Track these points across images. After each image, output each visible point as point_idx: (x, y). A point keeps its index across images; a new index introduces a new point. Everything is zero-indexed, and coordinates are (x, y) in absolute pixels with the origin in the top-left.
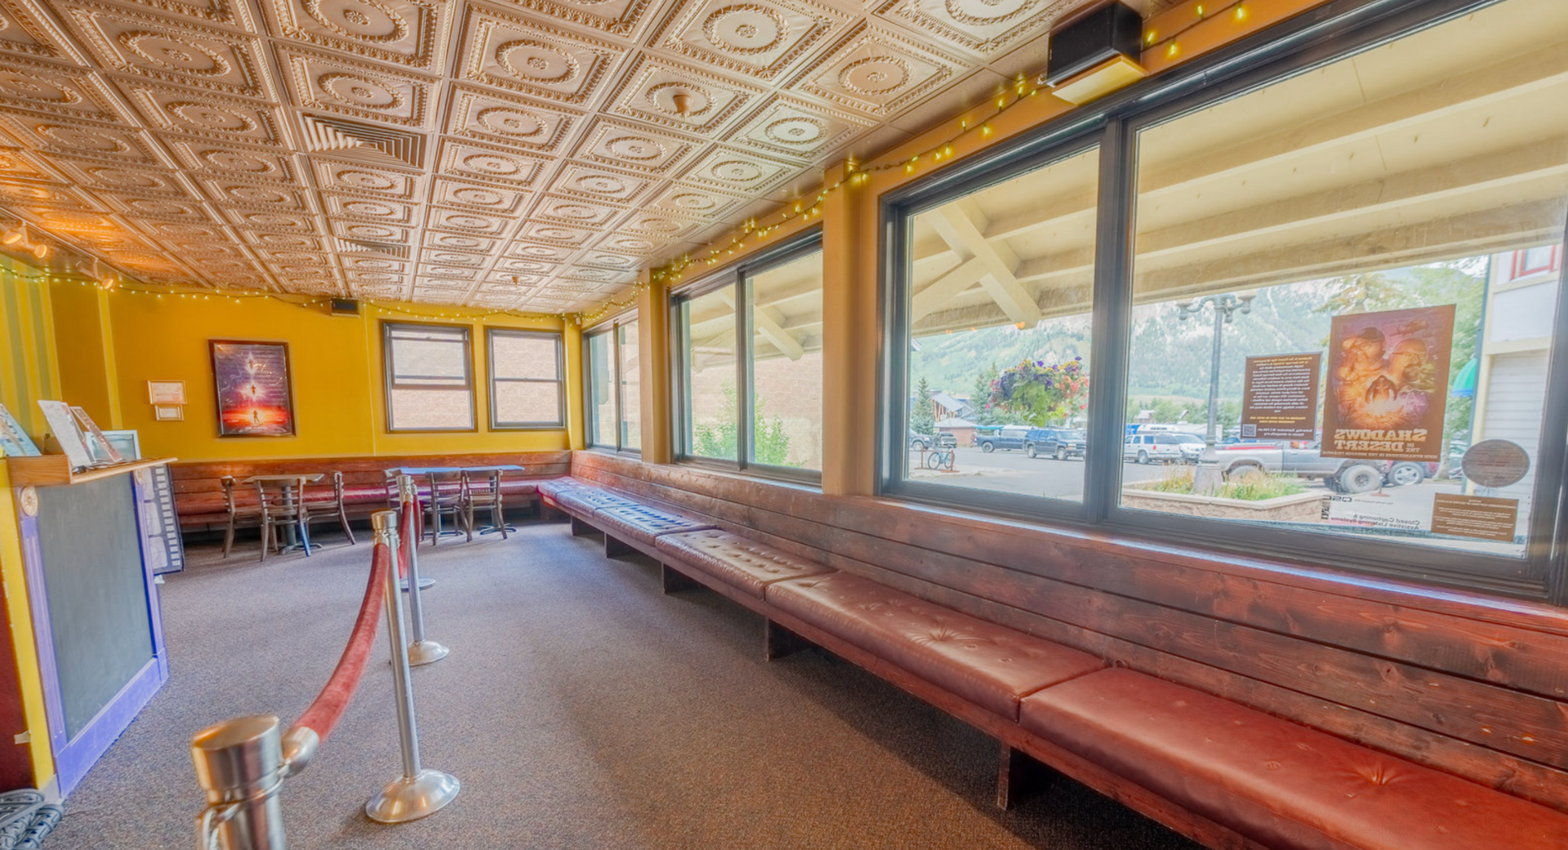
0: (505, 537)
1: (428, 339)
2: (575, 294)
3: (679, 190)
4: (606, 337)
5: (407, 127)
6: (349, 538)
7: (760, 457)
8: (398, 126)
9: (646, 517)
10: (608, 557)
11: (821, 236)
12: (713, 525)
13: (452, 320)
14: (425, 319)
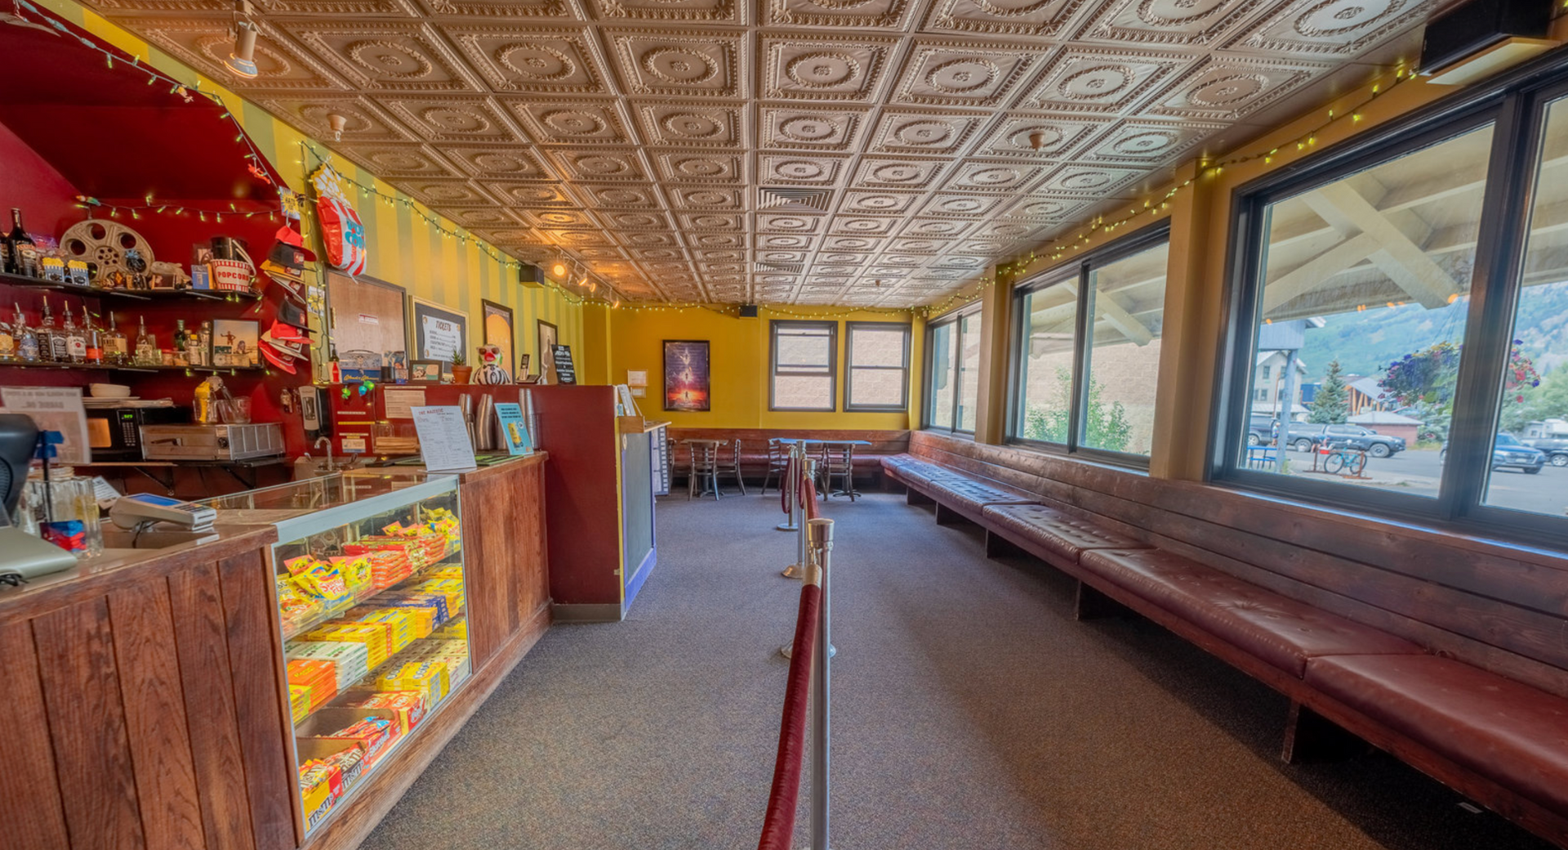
0: (853, 500)
1: (804, 335)
2: (926, 291)
3: (1029, 201)
4: (949, 330)
5: (824, 187)
6: (741, 490)
7: (1087, 442)
8: (819, 187)
9: (975, 490)
10: (938, 523)
11: (1169, 229)
12: (1037, 501)
13: (823, 318)
14: (803, 318)
